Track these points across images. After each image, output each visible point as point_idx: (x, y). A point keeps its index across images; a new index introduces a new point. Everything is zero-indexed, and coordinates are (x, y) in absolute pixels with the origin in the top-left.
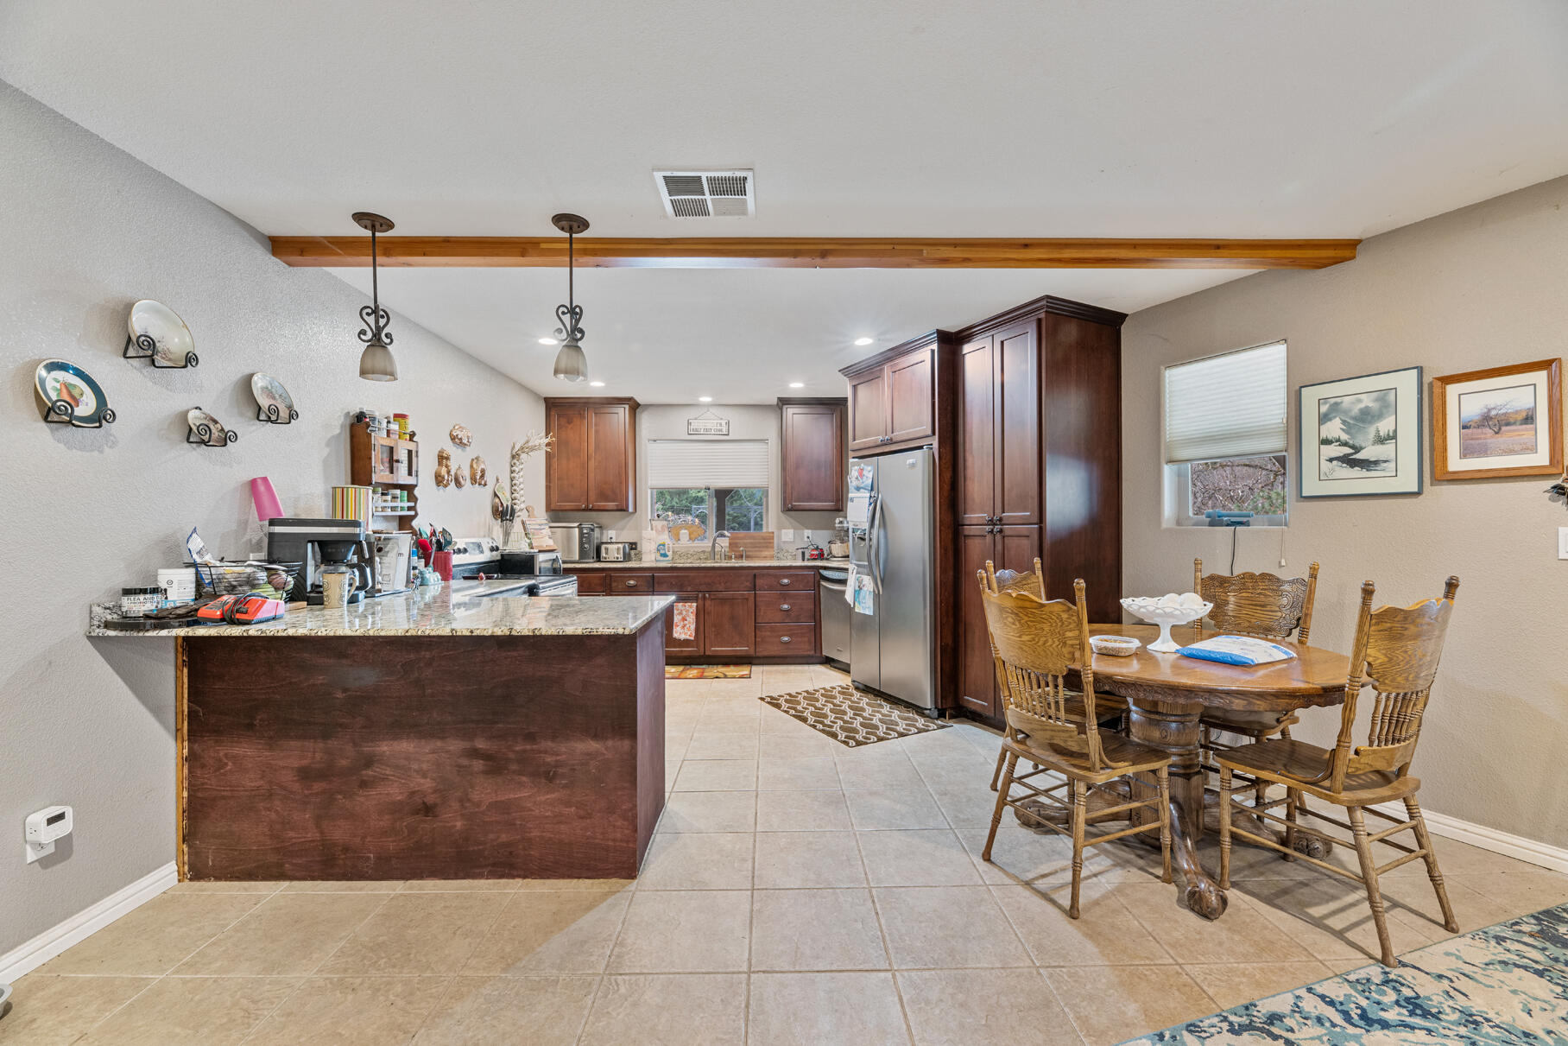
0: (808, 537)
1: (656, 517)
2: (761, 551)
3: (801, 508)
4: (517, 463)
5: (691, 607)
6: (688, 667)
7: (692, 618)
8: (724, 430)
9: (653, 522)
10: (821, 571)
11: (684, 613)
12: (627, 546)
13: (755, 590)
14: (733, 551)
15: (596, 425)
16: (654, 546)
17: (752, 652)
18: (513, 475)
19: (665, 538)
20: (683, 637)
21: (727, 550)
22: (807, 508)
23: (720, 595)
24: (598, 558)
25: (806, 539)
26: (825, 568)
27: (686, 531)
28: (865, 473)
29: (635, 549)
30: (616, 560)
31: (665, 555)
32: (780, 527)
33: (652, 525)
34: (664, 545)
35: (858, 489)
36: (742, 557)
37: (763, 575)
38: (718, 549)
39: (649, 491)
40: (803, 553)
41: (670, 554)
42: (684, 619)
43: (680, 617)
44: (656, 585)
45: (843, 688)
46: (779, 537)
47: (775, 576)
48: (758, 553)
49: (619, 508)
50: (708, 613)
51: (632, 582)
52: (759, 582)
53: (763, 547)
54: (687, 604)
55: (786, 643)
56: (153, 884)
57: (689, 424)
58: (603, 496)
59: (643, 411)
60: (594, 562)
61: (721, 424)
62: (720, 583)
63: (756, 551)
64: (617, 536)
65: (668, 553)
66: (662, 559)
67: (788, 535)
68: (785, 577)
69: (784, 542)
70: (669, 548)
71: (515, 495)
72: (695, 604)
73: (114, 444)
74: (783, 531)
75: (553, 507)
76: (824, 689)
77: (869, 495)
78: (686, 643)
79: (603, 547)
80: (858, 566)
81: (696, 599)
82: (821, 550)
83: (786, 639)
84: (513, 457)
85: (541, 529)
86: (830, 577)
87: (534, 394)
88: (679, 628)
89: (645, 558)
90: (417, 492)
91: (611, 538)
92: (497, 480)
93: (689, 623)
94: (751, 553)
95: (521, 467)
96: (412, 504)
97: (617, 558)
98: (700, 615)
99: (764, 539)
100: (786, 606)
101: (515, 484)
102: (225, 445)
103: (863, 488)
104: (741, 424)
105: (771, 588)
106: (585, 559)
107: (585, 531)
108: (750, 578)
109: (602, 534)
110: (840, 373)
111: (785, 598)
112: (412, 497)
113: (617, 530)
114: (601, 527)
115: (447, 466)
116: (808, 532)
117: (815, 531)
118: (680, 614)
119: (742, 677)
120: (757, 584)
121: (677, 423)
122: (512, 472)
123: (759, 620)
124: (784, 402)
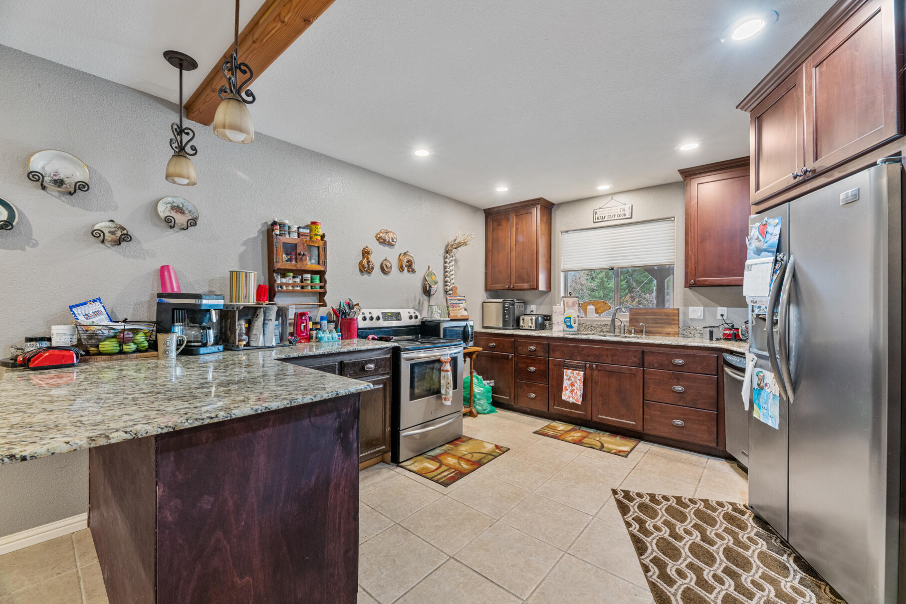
0: (722, 315)
1: (569, 295)
2: (664, 327)
3: (707, 283)
4: (449, 256)
5: (578, 375)
6: (577, 427)
7: (579, 385)
8: (627, 214)
9: (565, 299)
10: (725, 354)
11: (573, 379)
12: (540, 318)
13: (643, 366)
14: (634, 326)
15: (516, 225)
16: (562, 318)
17: (639, 428)
18: (445, 265)
19: (574, 313)
20: (571, 400)
21: (628, 324)
22: (716, 283)
23: (608, 367)
24: (518, 327)
25: (719, 317)
26: (732, 352)
27: (593, 307)
28: (769, 229)
29: (550, 320)
30: (529, 328)
31: (570, 327)
32: (687, 303)
33: (564, 301)
34: (570, 318)
35: (759, 252)
36: (642, 331)
37: (652, 352)
38: (617, 323)
39: (562, 274)
40: (711, 333)
41: (575, 326)
42: (572, 385)
43: (569, 383)
44: (551, 352)
45: (735, 509)
46: (686, 314)
47: (667, 354)
48: (660, 330)
49: (532, 288)
50: (596, 383)
51: (533, 348)
52: (648, 359)
53: (667, 323)
54: (575, 372)
55: (678, 427)
56: (64, 526)
57: (595, 213)
58: (521, 279)
59: (556, 210)
60: (513, 329)
61: (624, 210)
62: (607, 356)
63: (658, 327)
64: (537, 310)
65: (573, 325)
66: (567, 329)
67: (696, 312)
68: (679, 357)
69: (692, 320)
70: (575, 320)
71: (447, 279)
72: (582, 373)
73: (35, 245)
74: (691, 308)
75: (488, 288)
76: (706, 501)
77: (772, 259)
78: (573, 406)
79: (521, 317)
80: (760, 356)
81: (584, 368)
82: (737, 329)
83: (679, 422)
84: (447, 252)
85: (459, 304)
86: (734, 363)
87: (474, 209)
88: (567, 392)
89: (555, 328)
90: (327, 276)
91: (532, 311)
92: (429, 268)
93: (577, 389)
94: (650, 329)
95: (451, 259)
96: (322, 284)
97: (531, 327)
98: (586, 383)
99: (666, 316)
100: (679, 388)
101: (447, 272)
102: (120, 244)
103: (765, 250)
104: (642, 206)
105: (661, 366)
106: (506, 327)
107: (506, 305)
108: (639, 355)
109: (526, 308)
110: (739, 110)
111: (678, 380)
112: (323, 280)
113: (536, 305)
114: (524, 303)
115: (368, 258)
116: (721, 310)
117: (729, 308)
118: (569, 379)
119: (618, 453)
120: (645, 361)
121: (585, 215)
122: (445, 262)
123: (648, 397)
124: (689, 174)
